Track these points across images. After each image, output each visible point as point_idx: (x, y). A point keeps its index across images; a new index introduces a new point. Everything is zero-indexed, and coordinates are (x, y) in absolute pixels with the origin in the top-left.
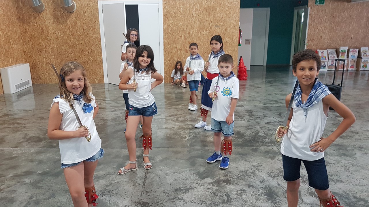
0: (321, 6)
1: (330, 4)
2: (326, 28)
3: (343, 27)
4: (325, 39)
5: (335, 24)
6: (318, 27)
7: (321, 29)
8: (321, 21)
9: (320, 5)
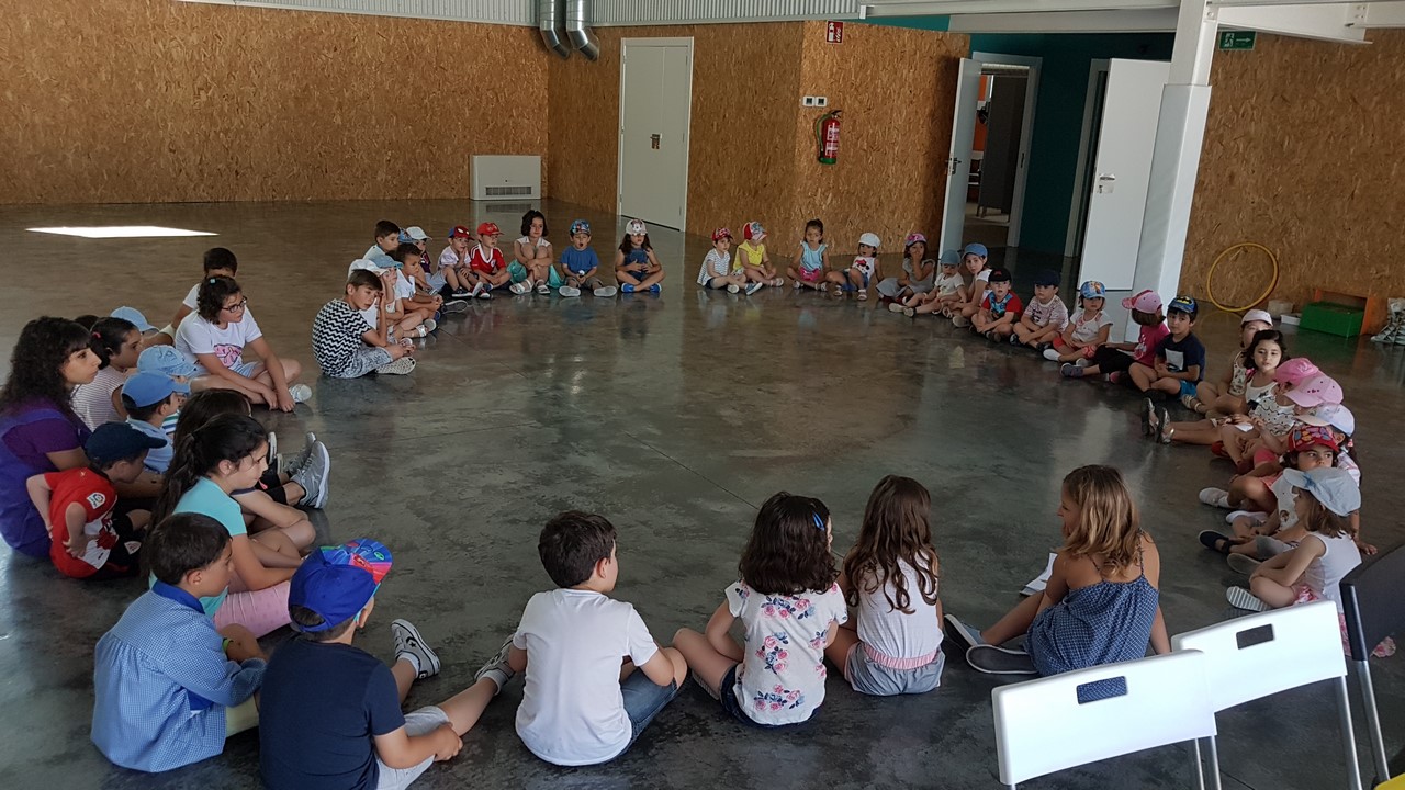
0: (1241, 57)
1: (1273, 46)
2: (1252, 144)
3: (1321, 147)
4: (1245, 185)
5: (1289, 128)
6: (1222, 135)
7: (1232, 143)
8: (1238, 114)
9: (1237, 50)
